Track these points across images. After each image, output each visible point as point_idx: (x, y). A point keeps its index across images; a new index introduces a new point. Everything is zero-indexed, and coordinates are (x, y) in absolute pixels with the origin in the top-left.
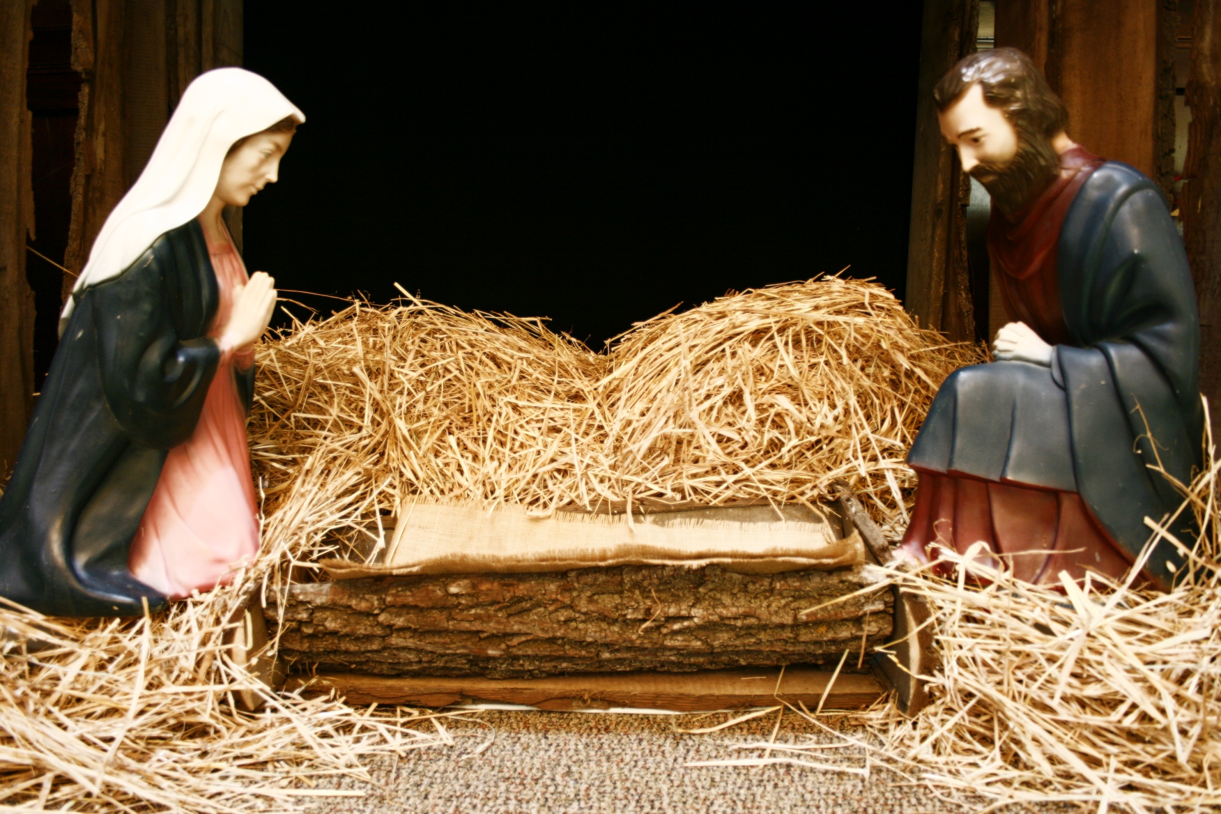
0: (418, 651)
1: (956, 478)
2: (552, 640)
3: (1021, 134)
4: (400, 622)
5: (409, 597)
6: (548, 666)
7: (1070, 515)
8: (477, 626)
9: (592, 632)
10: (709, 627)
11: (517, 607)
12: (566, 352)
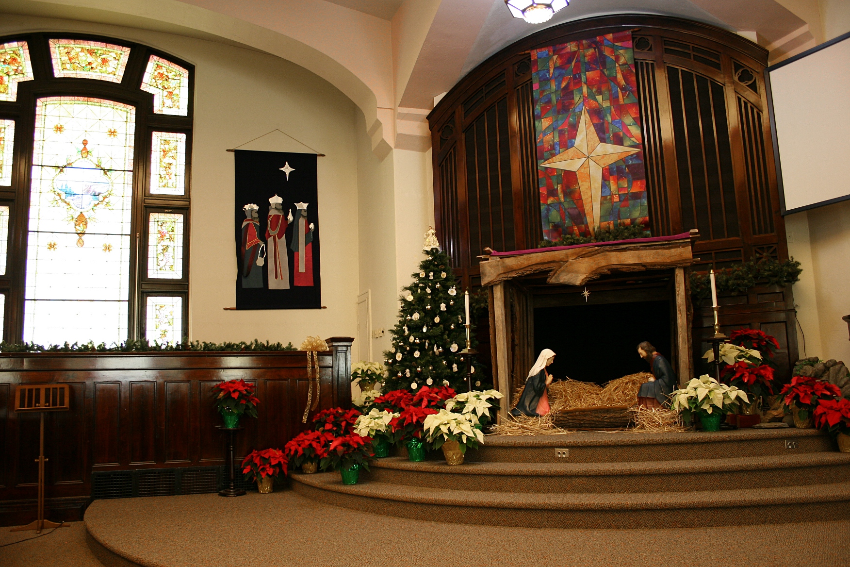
0: (572, 422)
1: (642, 397)
2: (589, 420)
3: (647, 353)
4: (570, 418)
5: (571, 414)
6: (589, 425)
7: (655, 401)
8: (580, 418)
9: (595, 419)
10: (610, 418)
11: (585, 415)
12: (596, 387)
